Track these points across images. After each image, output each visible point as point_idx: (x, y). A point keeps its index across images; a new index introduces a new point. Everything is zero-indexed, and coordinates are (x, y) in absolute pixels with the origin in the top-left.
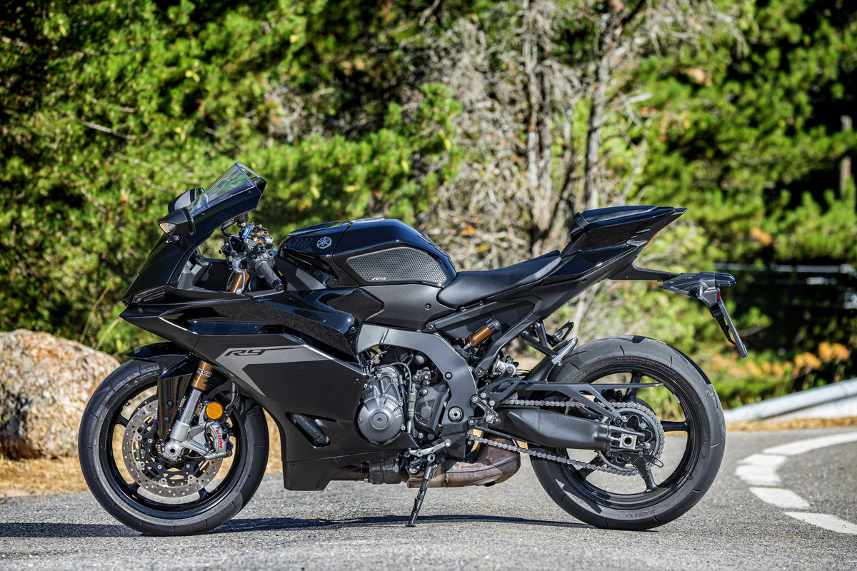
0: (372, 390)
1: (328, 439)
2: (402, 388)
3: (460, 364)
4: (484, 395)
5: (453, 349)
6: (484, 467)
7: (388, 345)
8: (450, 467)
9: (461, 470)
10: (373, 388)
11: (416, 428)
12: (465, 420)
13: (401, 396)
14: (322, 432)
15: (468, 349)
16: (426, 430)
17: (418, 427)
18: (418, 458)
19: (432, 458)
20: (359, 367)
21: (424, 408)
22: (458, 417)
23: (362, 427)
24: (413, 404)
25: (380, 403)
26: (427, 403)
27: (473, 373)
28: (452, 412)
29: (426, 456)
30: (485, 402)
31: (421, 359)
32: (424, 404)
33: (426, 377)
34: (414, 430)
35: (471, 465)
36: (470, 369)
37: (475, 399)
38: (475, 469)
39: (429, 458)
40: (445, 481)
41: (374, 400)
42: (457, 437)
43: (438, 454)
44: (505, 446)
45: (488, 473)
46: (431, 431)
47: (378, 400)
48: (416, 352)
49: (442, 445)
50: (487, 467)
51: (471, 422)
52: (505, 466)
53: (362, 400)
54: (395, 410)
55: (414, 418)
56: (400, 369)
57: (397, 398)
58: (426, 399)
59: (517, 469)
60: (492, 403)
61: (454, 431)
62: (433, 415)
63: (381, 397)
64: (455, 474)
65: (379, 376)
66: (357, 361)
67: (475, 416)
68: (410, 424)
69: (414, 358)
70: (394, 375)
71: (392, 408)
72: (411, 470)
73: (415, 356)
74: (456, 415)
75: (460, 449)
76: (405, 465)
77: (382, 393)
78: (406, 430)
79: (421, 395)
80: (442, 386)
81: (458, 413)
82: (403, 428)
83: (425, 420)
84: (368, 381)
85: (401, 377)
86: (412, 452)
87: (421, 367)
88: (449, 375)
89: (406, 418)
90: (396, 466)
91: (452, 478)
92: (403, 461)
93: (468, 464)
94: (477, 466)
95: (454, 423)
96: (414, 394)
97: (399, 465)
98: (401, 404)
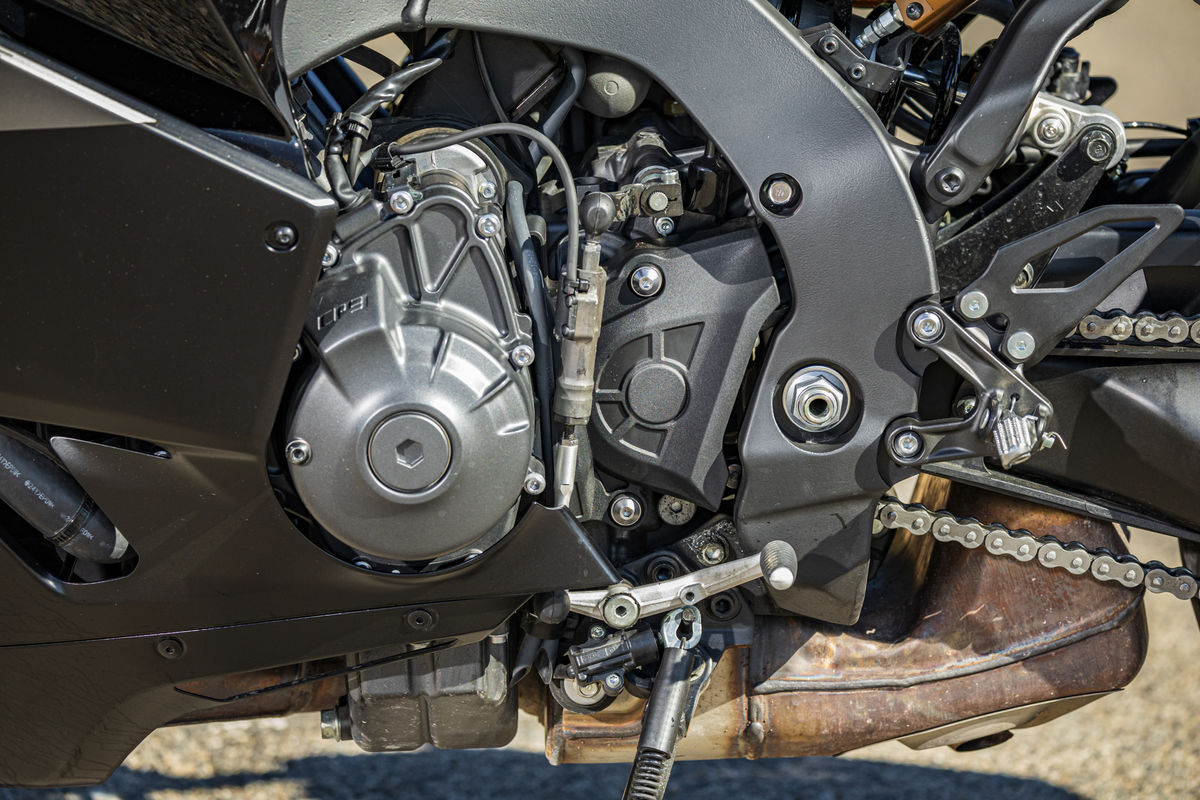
0: (363, 281)
1: (121, 543)
2: (528, 259)
3: (839, 131)
4: (975, 303)
5: (804, 49)
6: (953, 661)
7: (442, 30)
8: (776, 659)
9: (839, 677)
10: (370, 265)
11: (599, 469)
12: (869, 431)
13: (524, 308)
14: (91, 505)
15: (884, 41)
16: (655, 483)
17: (608, 465)
18: (611, 630)
19: (684, 631)
20: (292, 162)
21: (642, 369)
22: (832, 417)
23: (315, 486)
24: (589, 351)
25: (412, 355)
26: (660, 340)
27: (916, 178)
28: (802, 388)
29: (653, 622)
30: (980, 337)
31: (619, 91)
32: (643, 343)
33: (658, 201)
34: (591, 484)
35: (890, 650)
36: (900, 155)
37: (928, 325)
38: (913, 673)
39: (669, 633)
40: (749, 732)
41: (378, 340)
42: (824, 525)
43: (717, 608)
44: (1079, 561)
45: (978, 690)
46: (684, 489)
47: (398, 338)
48: (594, 60)
49: (747, 568)
50: (972, 661)
51: (906, 446)
52: (1070, 659)
53: (310, 343)
54: (493, 392)
55: (593, 427)
56: (512, 154)
57: (504, 324)
58: (654, 318)
59: (1134, 670)
60: (1022, 345)
61: (808, 491)
62: (691, 404)
63: (411, 319)
64: (801, 700)
65: (403, 199)
66: (278, 128)
67: (925, 413)
68: (570, 454)
69: (586, 85)
70: (483, 186)
71: (476, 380)
72: (571, 687)
73: (588, 72)
74: (819, 406)
75: (839, 585)
76: (540, 660)
77: (416, 292)
78: (549, 495)
79: (626, 299)
80: (745, 249)
81: (833, 396)
82: (536, 479)
83: (647, 430)
84: (344, 230)
85: (517, 192)
86: (581, 600)
87: (620, 127)
88: (780, 193)
89: (550, 429)
90: (496, 668)
91: (785, 722)
92: (530, 645)
93: (872, 648)
94: (918, 658)
95: (808, 450)
96: (593, 296)
97: (510, 666)
98: (525, 354)
